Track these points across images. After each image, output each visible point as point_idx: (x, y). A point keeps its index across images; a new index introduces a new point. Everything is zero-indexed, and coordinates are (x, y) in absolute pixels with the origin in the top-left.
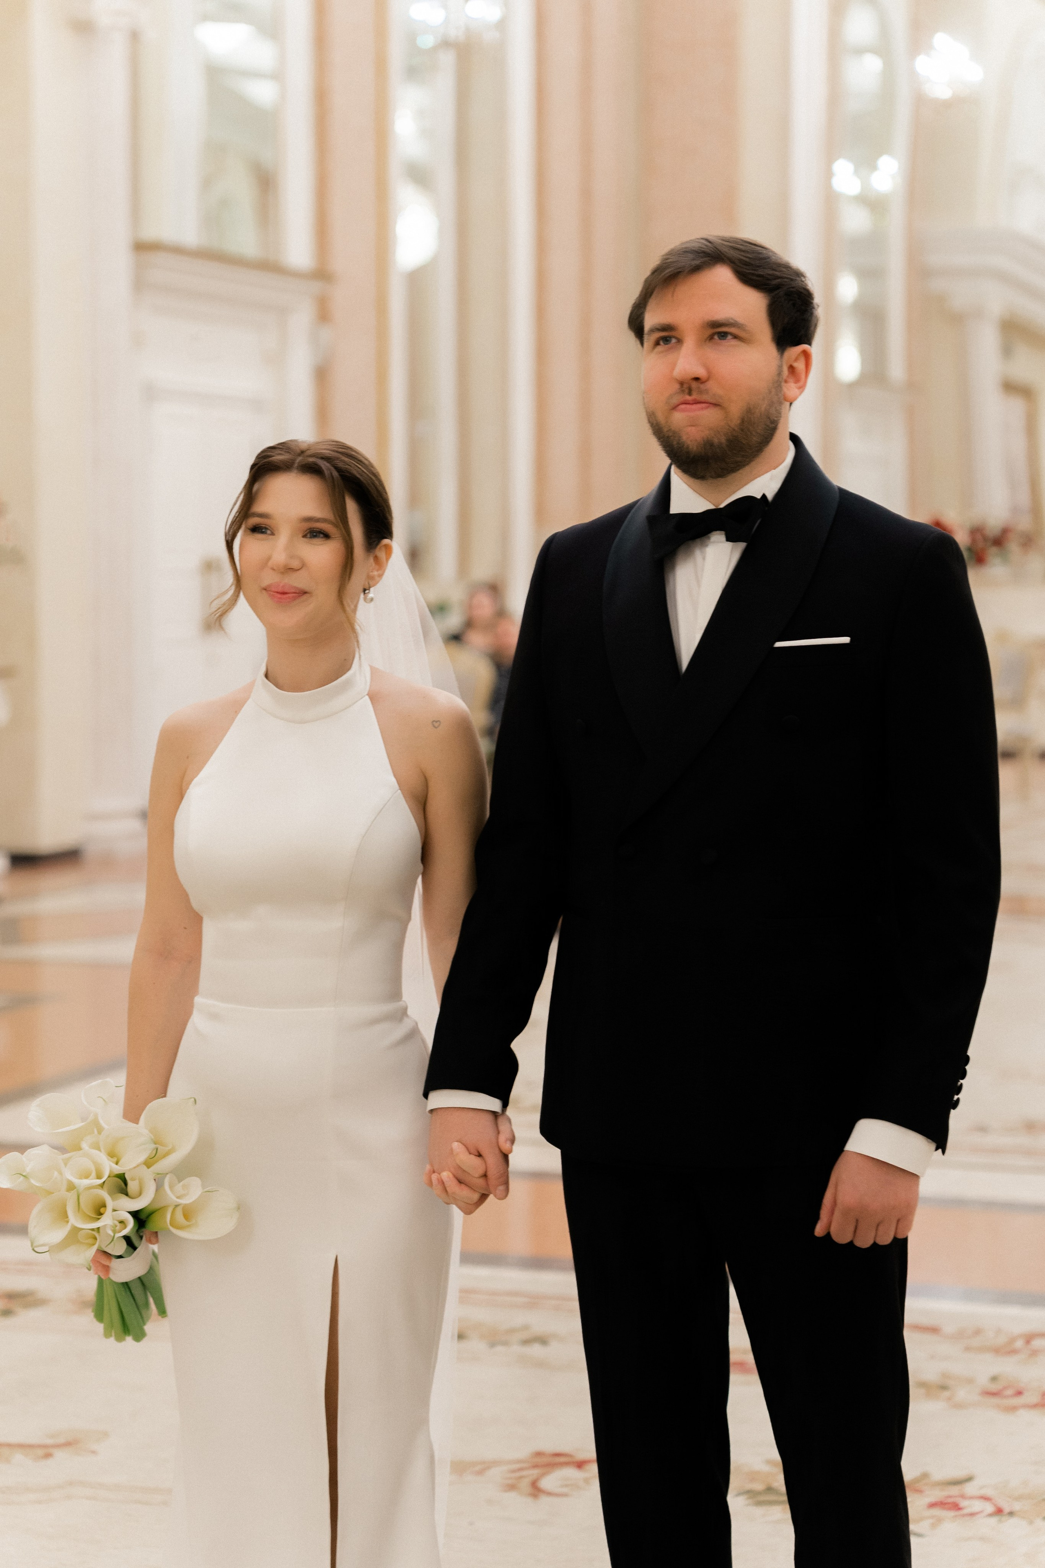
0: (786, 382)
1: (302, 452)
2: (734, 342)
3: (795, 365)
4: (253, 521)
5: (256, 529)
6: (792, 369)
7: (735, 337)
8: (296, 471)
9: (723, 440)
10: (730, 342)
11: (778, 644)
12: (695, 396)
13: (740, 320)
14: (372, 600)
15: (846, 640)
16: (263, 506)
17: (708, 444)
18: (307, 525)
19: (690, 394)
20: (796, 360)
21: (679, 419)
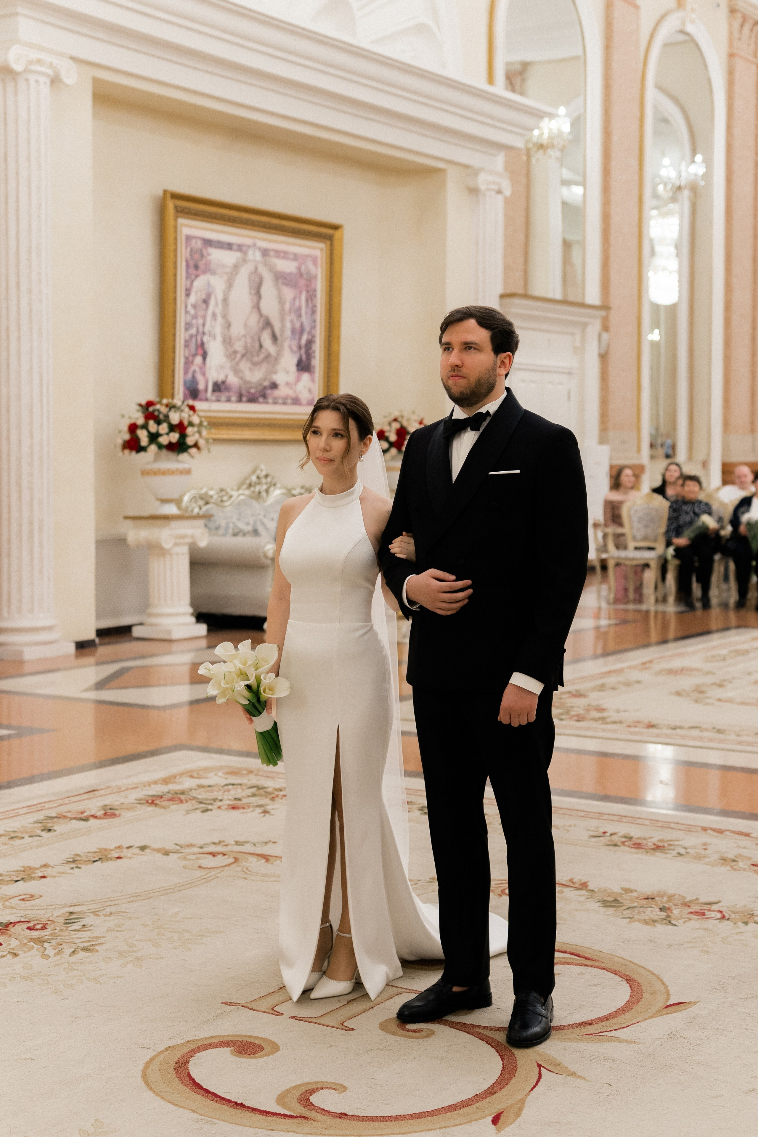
0: (500, 367)
1: (334, 400)
2: (475, 351)
3: (505, 360)
4: (313, 429)
5: (315, 432)
6: (503, 362)
7: (475, 349)
8: (330, 409)
9: (468, 392)
10: (472, 350)
11: (491, 473)
12: (456, 373)
13: (477, 342)
14: (362, 460)
15: (518, 471)
16: (317, 423)
17: (462, 393)
18: (334, 432)
19: (454, 372)
20: (505, 358)
21: (450, 382)
